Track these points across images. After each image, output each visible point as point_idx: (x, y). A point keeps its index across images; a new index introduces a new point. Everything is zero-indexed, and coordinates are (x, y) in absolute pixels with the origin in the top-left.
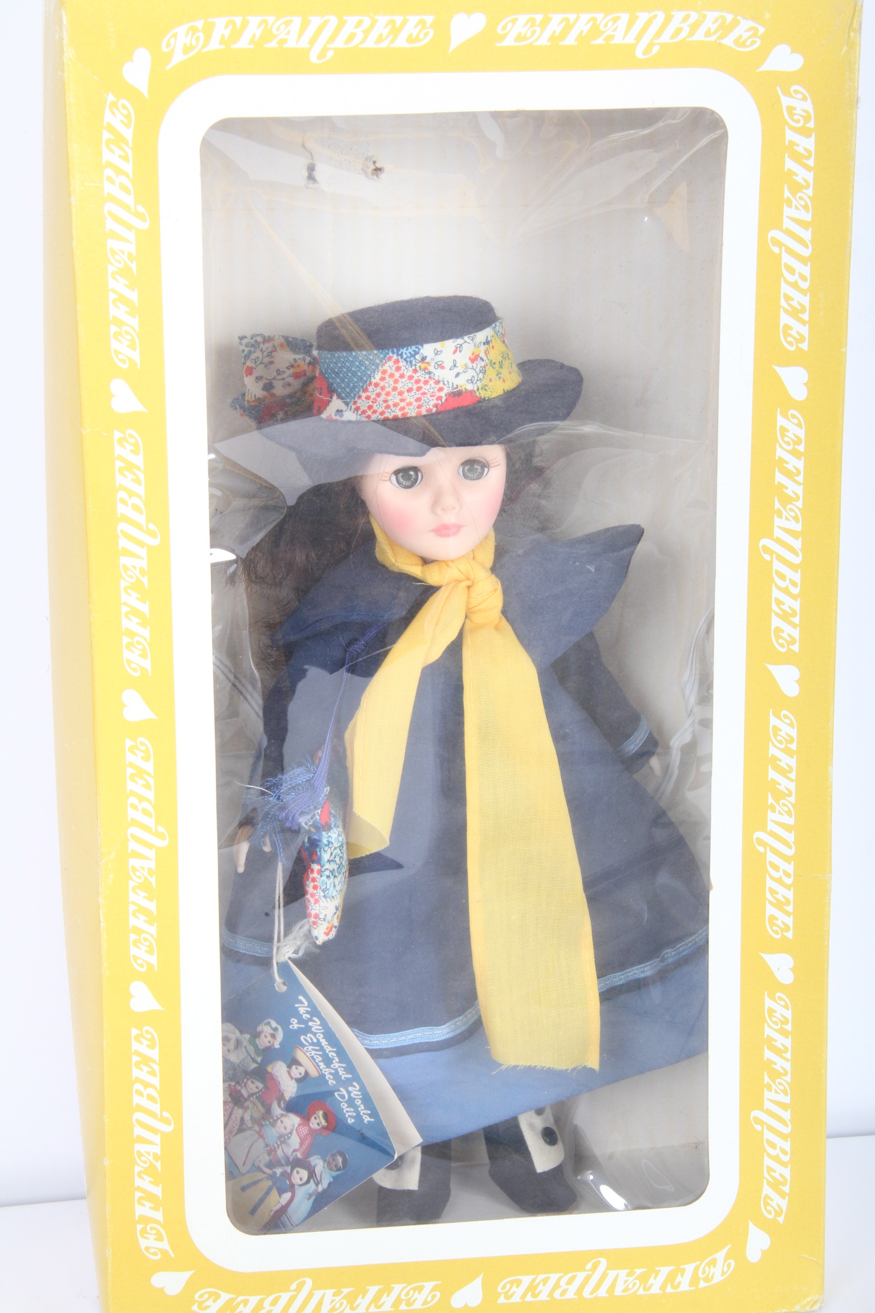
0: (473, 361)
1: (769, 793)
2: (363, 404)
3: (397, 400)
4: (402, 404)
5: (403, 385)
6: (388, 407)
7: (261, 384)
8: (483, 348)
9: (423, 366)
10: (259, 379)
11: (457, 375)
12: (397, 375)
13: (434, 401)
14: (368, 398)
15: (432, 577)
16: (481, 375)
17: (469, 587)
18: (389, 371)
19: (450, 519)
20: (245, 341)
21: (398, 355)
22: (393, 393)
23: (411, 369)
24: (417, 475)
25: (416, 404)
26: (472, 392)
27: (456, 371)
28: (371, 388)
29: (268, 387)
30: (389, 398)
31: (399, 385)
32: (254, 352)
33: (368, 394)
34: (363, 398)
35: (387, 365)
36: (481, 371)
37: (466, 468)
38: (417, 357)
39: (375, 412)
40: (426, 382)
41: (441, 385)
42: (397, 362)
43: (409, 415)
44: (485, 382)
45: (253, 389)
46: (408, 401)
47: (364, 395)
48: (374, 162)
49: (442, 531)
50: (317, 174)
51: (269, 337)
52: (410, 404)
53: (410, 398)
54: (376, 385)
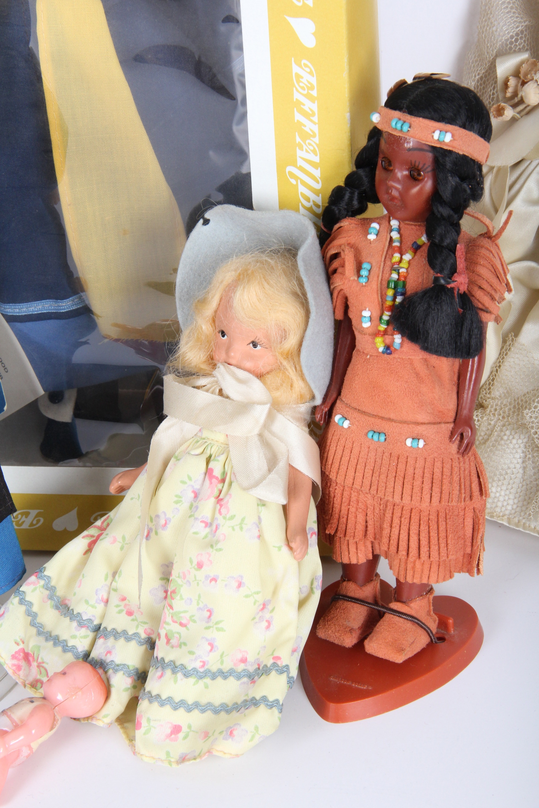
1: (297, 133)
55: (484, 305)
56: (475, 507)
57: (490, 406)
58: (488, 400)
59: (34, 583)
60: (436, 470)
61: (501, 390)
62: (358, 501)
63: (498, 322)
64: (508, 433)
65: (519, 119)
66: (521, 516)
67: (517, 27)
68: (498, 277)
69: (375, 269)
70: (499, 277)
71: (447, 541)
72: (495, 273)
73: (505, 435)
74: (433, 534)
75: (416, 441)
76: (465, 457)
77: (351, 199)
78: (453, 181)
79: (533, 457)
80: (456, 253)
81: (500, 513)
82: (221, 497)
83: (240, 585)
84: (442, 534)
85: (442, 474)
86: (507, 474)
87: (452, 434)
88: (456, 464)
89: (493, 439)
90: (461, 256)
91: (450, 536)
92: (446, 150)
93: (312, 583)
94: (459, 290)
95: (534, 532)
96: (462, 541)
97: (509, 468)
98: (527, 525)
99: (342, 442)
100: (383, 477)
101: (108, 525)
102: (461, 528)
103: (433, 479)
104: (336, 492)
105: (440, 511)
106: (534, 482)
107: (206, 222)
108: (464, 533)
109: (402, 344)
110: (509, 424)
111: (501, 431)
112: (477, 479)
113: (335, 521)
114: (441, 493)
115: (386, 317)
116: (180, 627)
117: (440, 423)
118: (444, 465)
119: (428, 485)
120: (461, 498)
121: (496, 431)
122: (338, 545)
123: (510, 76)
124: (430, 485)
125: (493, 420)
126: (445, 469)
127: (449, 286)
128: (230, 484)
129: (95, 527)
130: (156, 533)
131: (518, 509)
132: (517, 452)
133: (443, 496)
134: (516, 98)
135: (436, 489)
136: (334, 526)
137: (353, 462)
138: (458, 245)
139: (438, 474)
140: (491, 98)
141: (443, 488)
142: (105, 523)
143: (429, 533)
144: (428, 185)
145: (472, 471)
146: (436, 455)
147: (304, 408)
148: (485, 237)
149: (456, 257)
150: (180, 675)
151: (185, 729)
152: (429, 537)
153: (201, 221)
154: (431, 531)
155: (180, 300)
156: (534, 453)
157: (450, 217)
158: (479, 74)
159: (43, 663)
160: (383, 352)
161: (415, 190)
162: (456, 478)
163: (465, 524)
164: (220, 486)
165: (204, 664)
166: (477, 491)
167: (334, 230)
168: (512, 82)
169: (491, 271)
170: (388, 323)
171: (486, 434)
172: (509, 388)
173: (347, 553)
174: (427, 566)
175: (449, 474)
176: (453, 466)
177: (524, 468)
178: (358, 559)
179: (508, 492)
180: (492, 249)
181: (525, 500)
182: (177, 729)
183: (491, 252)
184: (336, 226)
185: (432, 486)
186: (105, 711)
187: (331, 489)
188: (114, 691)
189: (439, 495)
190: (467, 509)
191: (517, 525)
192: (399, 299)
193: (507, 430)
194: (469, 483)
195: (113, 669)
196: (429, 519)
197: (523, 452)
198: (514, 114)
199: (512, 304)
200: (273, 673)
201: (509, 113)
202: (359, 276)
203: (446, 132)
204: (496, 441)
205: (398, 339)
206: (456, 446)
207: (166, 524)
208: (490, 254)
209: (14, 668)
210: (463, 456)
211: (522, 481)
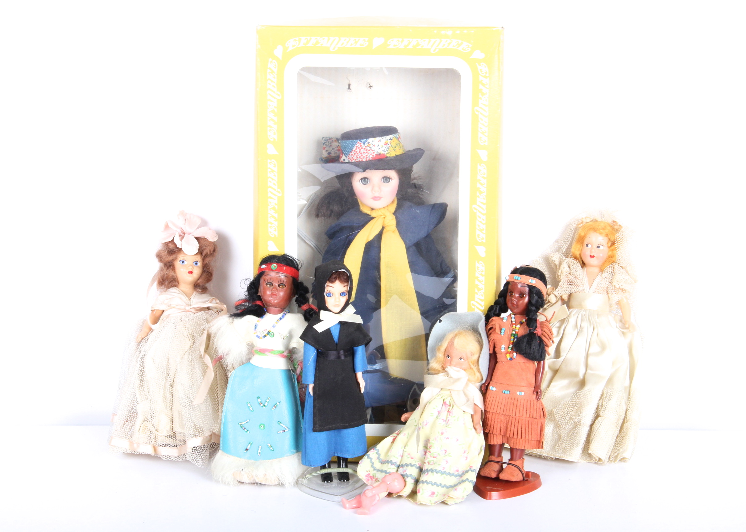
0: (385, 145)
1: (476, 289)
2: (350, 157)
3: (360, 156)
4: (362, 157)
5: (362, 151)
6: (357, 158)
7: (327, 152)
8: (389, 141)
9: (368, 145)
10: (327, 151)
11: (379, 149)
12: (360, 148)
13: (371, 156)
14: (352, 155)
15: (373, 214)
16: (387, 149)
17: (385, 218)
18: (358, 147)
19: (377, 195)
20: (324, 139)
21: (361, 142)
22: (359, 154)
23: (365, 146)
24: (368, 180)
25: (366, 157)
26: (384, 154)
27: (379, 147)
28: (353, 152)
29: (329, 153)
30: (358, 155)
31: (361, 151)
32: (326, 142)
33: (352, 154)
34: (351, 155)
35: (358, 145)
36: (387, 148)
37: (385, 179)
38: (367, 142)
39: (354, 159)
40: (369, 150)
41: (374, 151)
42: (360, 144)
43: (363, 160)
44: (389, 151)
45: (325, 154)
46: (363, 156)
47: (351, 154)
48: (370, 84)
49: (375, 198)
50: (351, 87)
51: (331, 138)
52: (364, 157)
53: (364, 155)
54: (354, 151)
59: (373, 452)
60: (528, 404)
62: (498, 419)
69: (506, 330)
74: (527, 429)
75: (521, 393)
77: (496, 309)
78: (536, 297)
82: (449, 410)
83: (457, 440)
84: (530, 430)
87: (534, 392)
88: (535, 403)
91: (533, 431)
92: (533, 286)
93: (481, 448)
94: (538, 334)
96: (537, 435)
99: (492, 396)
100: (508, 407)
101: (400, 433)
103: (527, 407)
104: (490, 416)
105: (529, 420)
107: (441, 321)
108: (537, 432)
109: (516, 356)
112: (542, 411)
113: (489, 427)
114: (530, 413)
115: (511, 346)
116: (434, 458)
117: (529, 387)
118: (531, 402)
119: (525, 409)
120: (537, 418)
122: (489, 437)
126: (531, 404)
127: (534, 333)
128: (453, 407)
129: (395, 433)
130: (423, 428)
135: (528, 411)
136: (489, 429)
137: (497, 404)
139: (529, 406)
141: (531, 411)
142: (399, 432)
143: (525, 428)
144: (526, 300)
145: (541, 407)
146: (528, 398)
147: (478, 385)
149: (537, 323)
150: (435, 473)
151: (436, 493)
152: (525, 430)
153: (439, 321)
155: (429, 350)
159: (378, 478)
160: (509, 360)
161: (521, 302)
162: (535, 408)
163: (538, 427)
164: (449, 407)
165: (444, 468)
166: (542, 415)
167: (489, 321)
170: (512, 349)
173: (493, 440)
174: (524, 442)
175: (533, 406)
178: (497, 442)
182: (433, 493)
184: (490, 320)
186: (404, 490)
187: (487, 415)
188: (407, 483)
190: (539, 422)
192: (515, 340)
195: (406, 476)
196: (525, 423)
200: (470, 471)
202: (501, 332)
203: (533, 280)
205: (515, 354)
206: (535, 396)
207: (427, 424)
209: (367, 480)
210: (537, 401)
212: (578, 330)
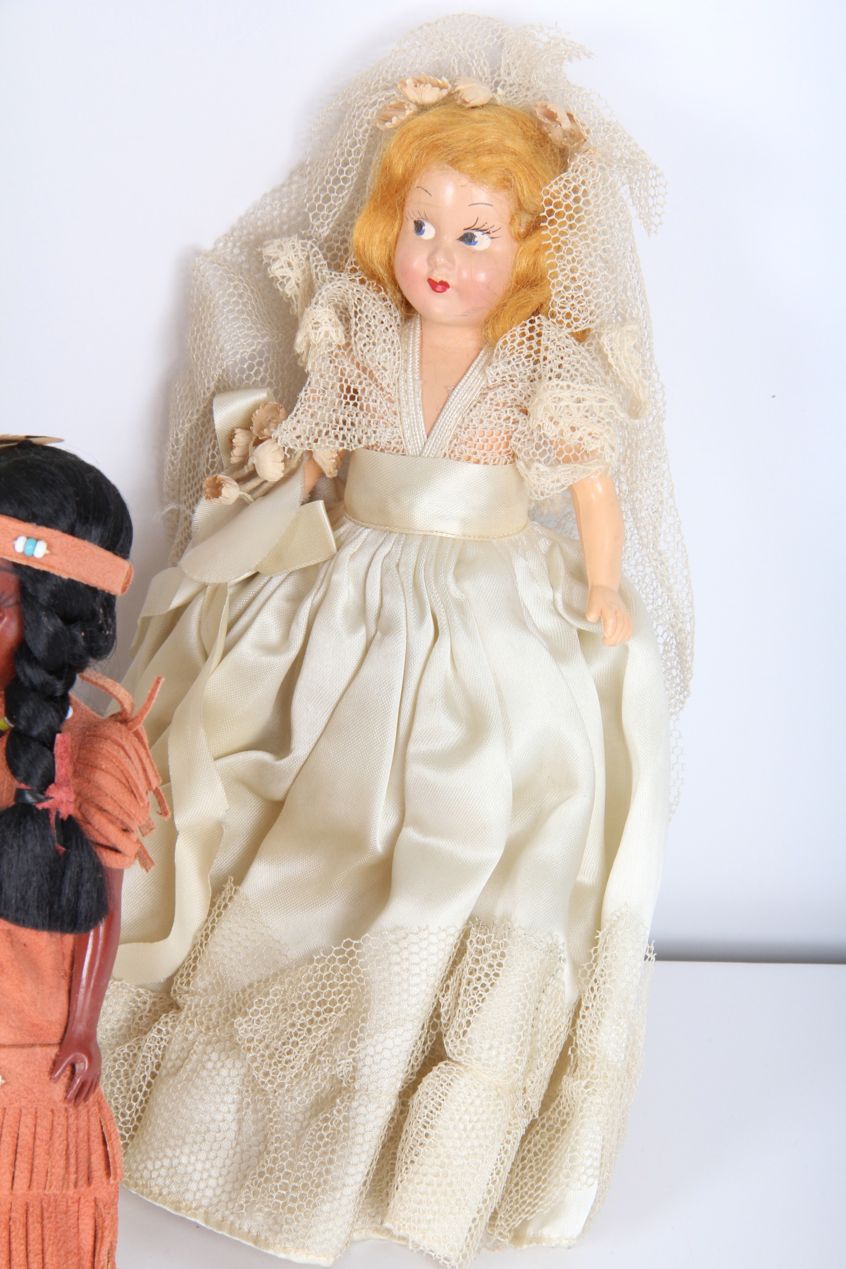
55: (107, 839)
56: (98, 1196)
57: (186, 1007)
58: (184, 996)
60: (23, 1130)
61: (208, 978)
63: (148, 867)
64: (214, 1056)
65: (251, 502)
66: (227, 1209)
67: (250, 345)
68: (132, 792)
70: (135, 791)
71: (43, 1259)
72: (127, 785)
73: (209, 1060)
74: (18, 1246)
76: (80, 1108)
78: (50, 625)
79: (254, 1101)
80: (55, 749)
81: (192, 1202)
84: (35, 1247)
85: (34, 1138)
86: (209, 1130)
87: (55, 1065)
88: (60, 1119)
89: (188, 1067)
90: (63, 754)
91: (50, 1250)
92: (38, 571)
94: (58, 813)
95: (247, 1240)
96: (75, 1260)
97: (213, 1120)
98: (237, 1225)
102: (72, 1235)
103: (17, 1145)
105: (31, 1205)
106: (253, 1148)
108: (78, 1244)
110: (218, 1041)
111: (204, 1052)
112: (101, 1147)
114: (32, 1171)
117: (33, 1045)
118: (39, 1121)
119: (8, 1156)
120: (68, 1182)
121: (195, 1052)
123: (238, 428)
124: (12, 1157)
125: (191, 1032)
126: (39, 1129)
127: (40, 807)
131: (224, 1197)
132: (228, 1092)
133: (35, 1176)
134: (245, 467)
135: (23, 1165)
138: (58, 736)
139: (26, 1137)
140: (210, 463)
141: (36, 1163)
143: (10, 1243)
144: (10, 627)
145: (92, 1133)
146: (24, 1102)
148: (116, 721)
149: (53, 756)
152: (10, 1251)
154: (13, 1240)
156: (256, 1095)
157: (44, 685)
158: (190, 421)
162: (59, 1145)
163: (81, 1227)
166: (99, 1169)
168: (240, 439)
169: (121, 782)
171: (178, 1058)
172: (220, 975)
175: (46, 1137)
176: (55, 1123)
177: (240, 1122)
179: (208, 1165)
180: (124, 742)
181: (237, 1180)
183: (123, 748)
185: (15, 1159)
189: (28, 1175)
190: (82, 1201)
191: (219, 1226)
193: (213, 1051)
194: (86, 1154)
196: (10, 1218)
197: (239, 1092)
198: (242, 493)
199: (224, 827)
201: (231, 492)
203: (37, 540)
204: (194, 1071)
206: (63, 1088)
208: (119, 752)
210: (76, 1106)
211: (234, 1144)
212: (367, 631)
